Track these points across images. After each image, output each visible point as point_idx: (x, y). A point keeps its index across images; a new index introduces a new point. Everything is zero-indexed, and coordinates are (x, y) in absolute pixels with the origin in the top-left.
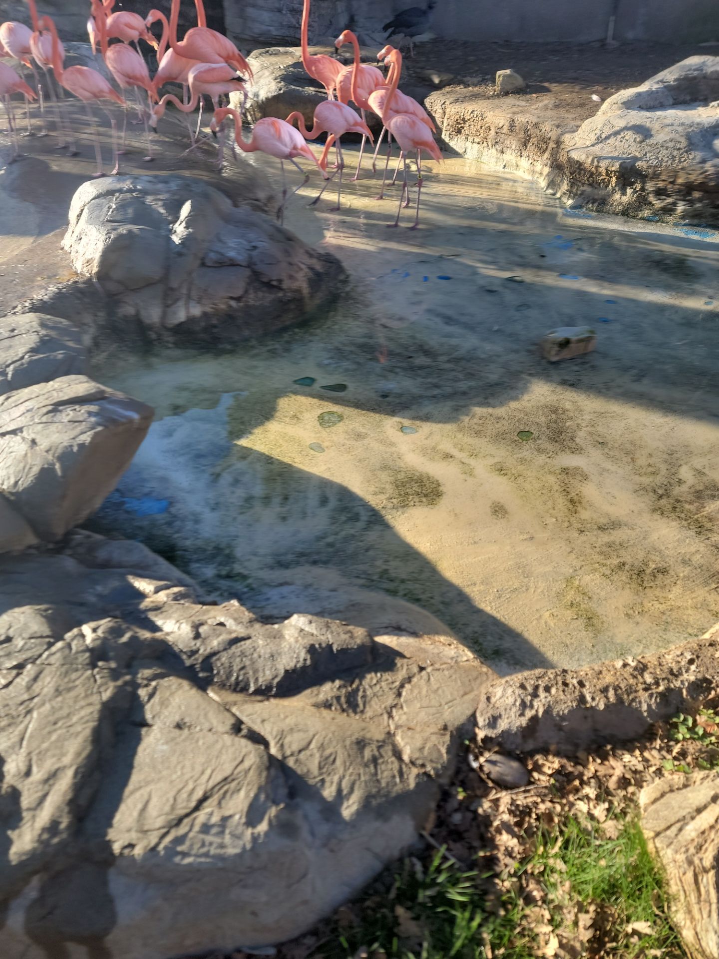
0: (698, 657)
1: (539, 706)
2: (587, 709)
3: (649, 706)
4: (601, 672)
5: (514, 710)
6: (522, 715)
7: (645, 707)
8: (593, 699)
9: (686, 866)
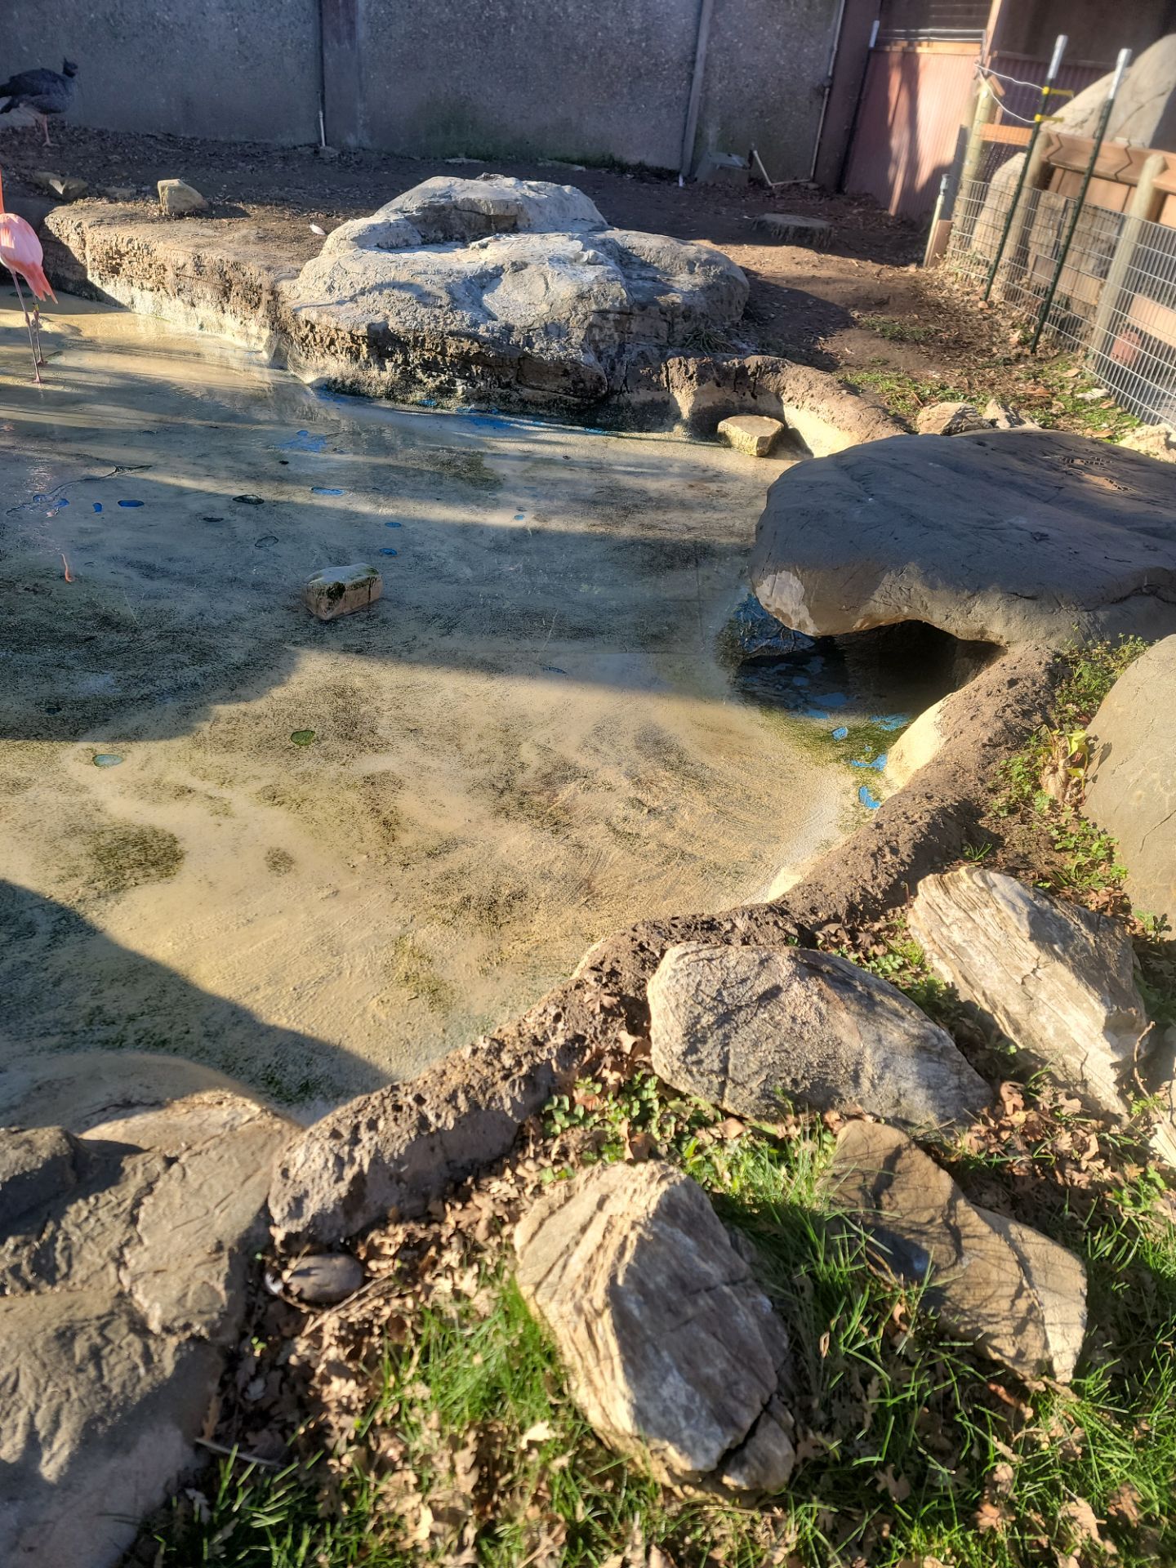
0: (564, 1009)
1: (363, 1156)
2: (432, 1134)
3: (513, 1100)
4: (444, 1073)
5: (326, 1176)
6: (339, 1179)
7: (507, 1103)
8: (438, 1116)
9: (575, 1318)
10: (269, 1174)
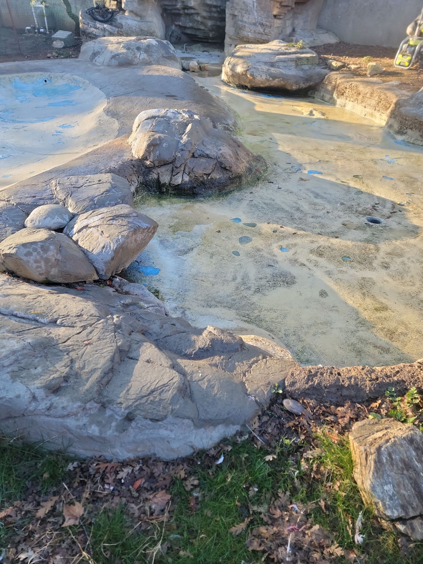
0: (401, 370)
1: (316, 381)
2: (339, 385)
5: (303, 380)
6: (307, 383)
7: (368, 389)
8: (343, 381)
9: (363, 452)
10: (288, 373)
